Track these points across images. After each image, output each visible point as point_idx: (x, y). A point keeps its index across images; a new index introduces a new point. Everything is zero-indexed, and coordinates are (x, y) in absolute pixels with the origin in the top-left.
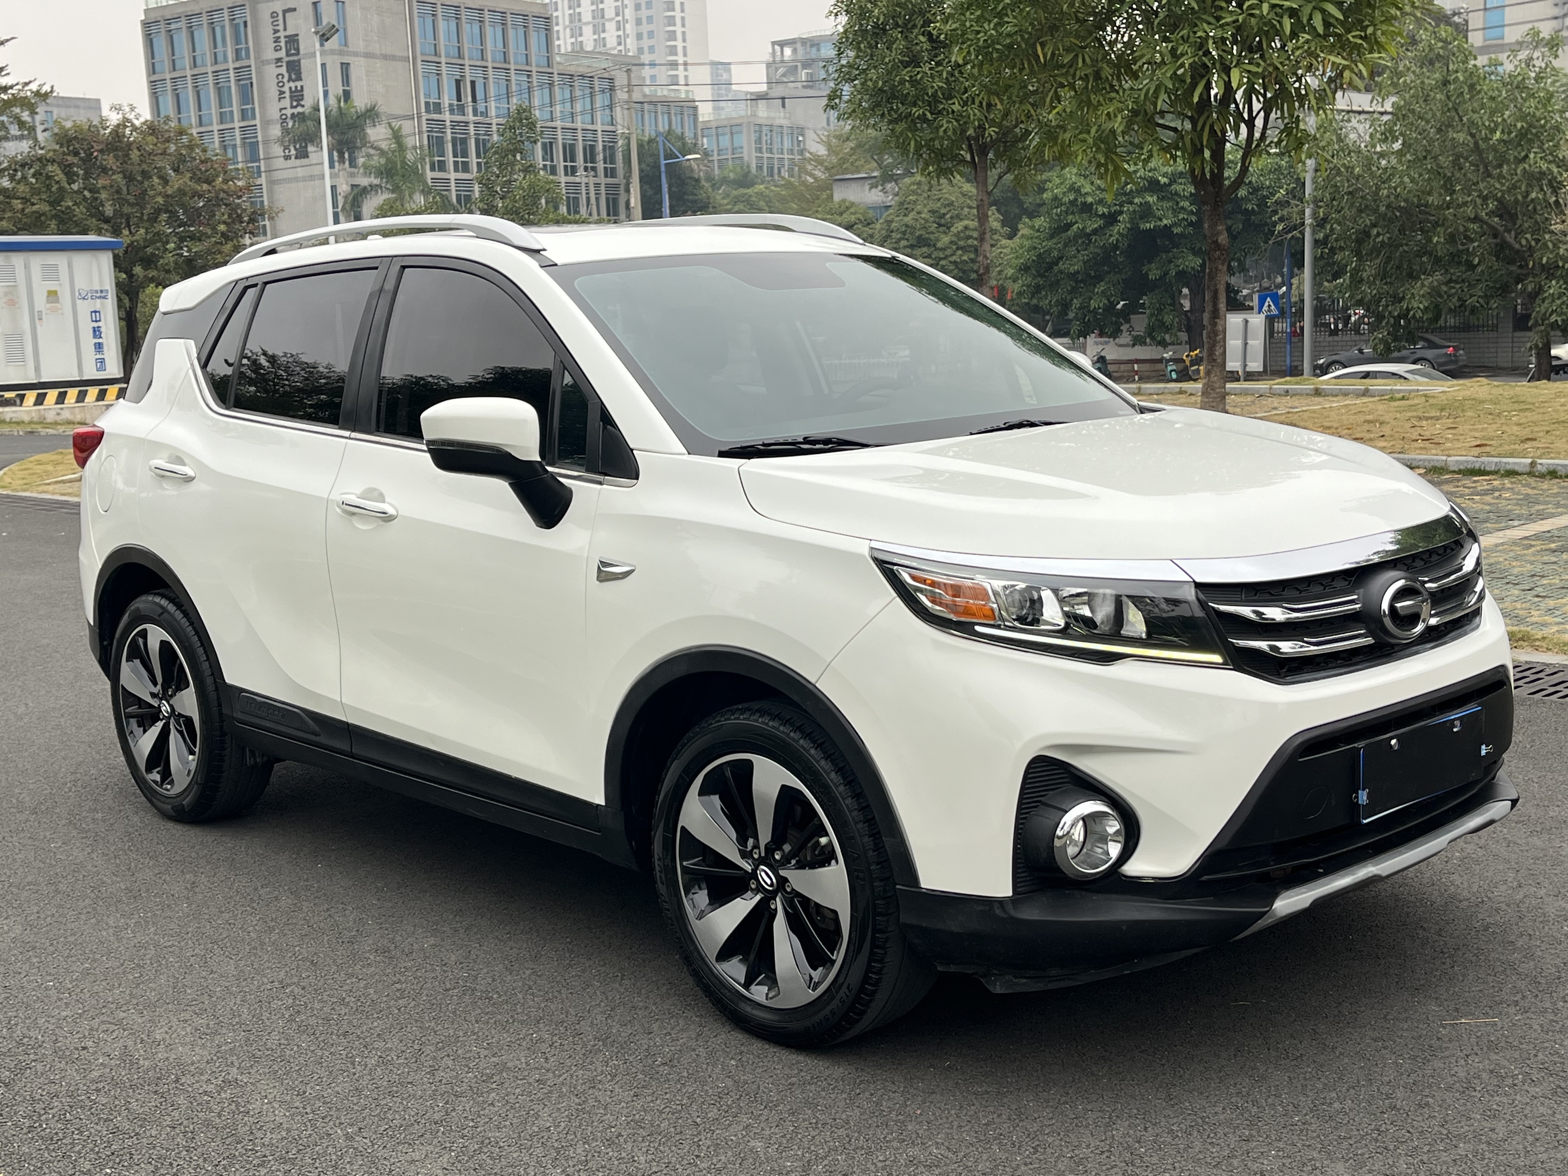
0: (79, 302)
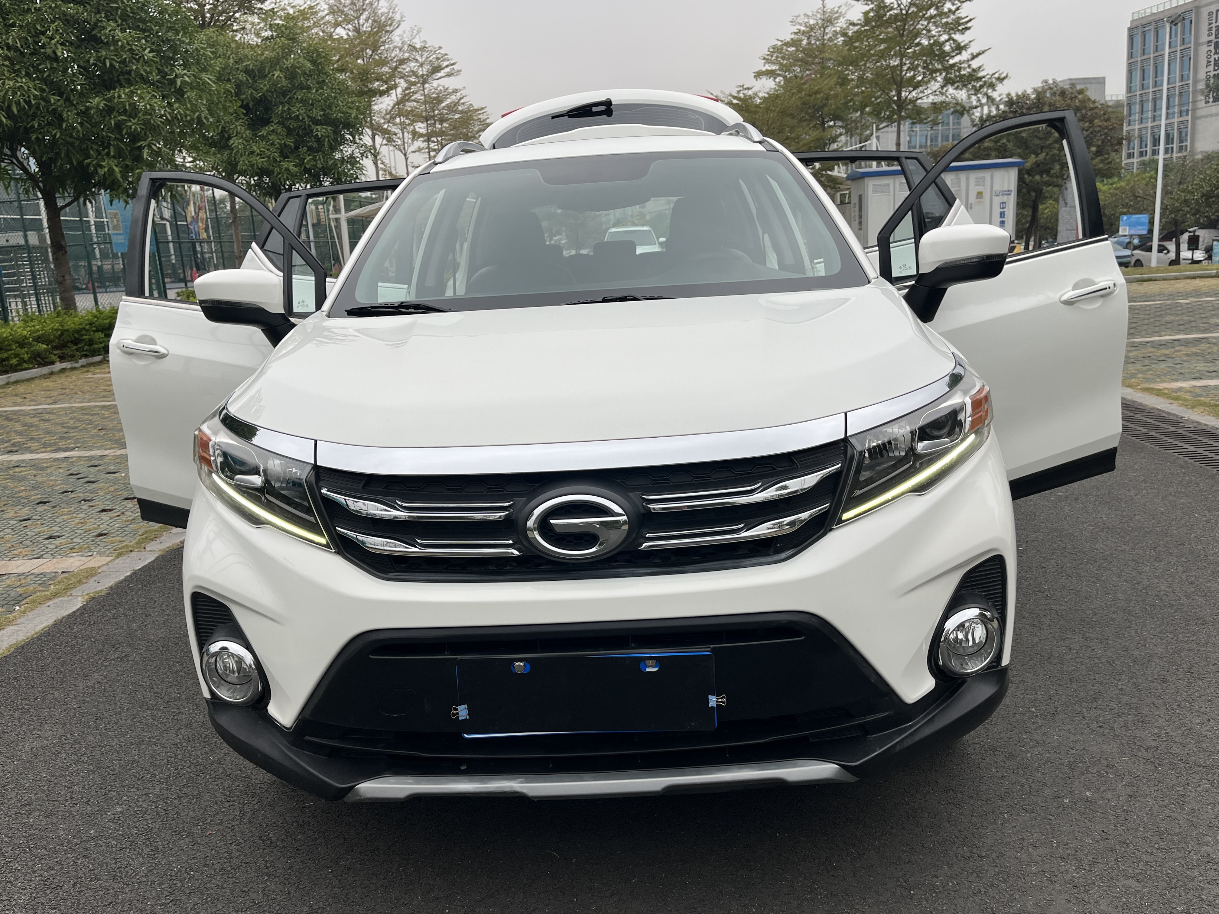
0: (994, 197)
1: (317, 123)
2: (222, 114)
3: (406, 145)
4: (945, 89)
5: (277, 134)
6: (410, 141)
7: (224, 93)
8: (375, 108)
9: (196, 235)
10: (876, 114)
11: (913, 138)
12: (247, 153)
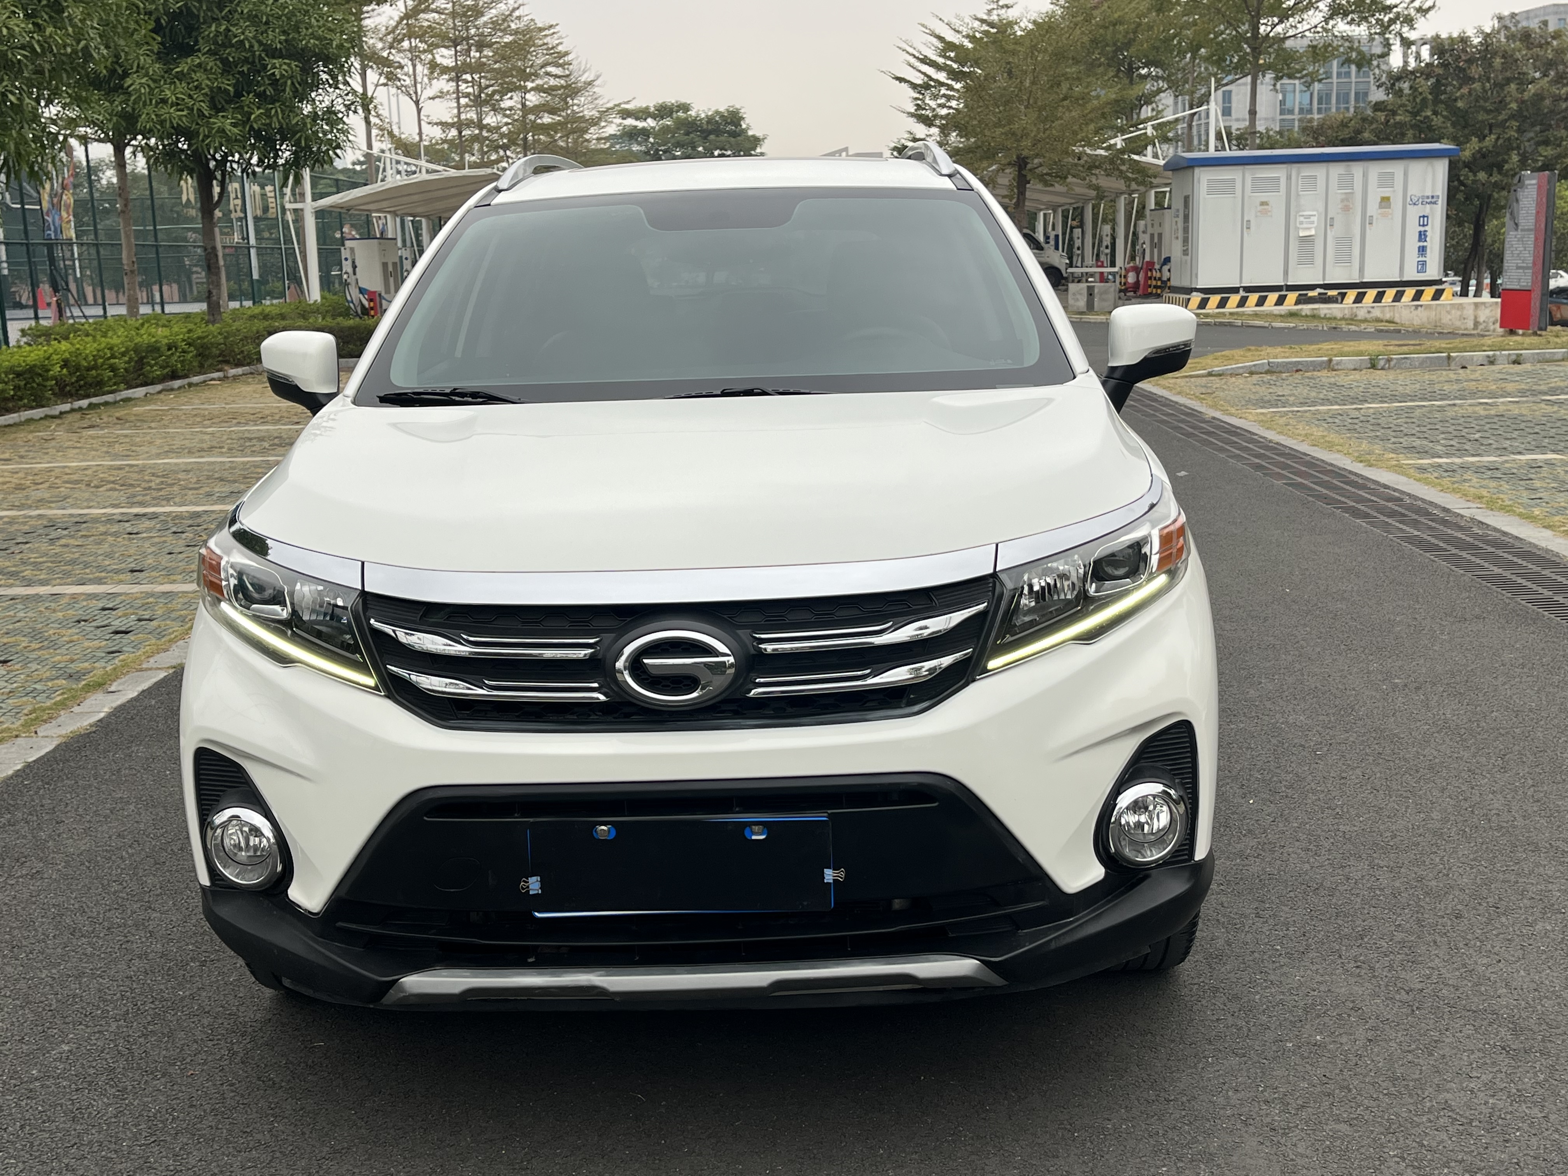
0: (1409, 207)
1: (274, 53)
2: (122, 42)
3: (419, 86)
4: (1331, 23)
5: (205, 70)
6: (426, 80)
7: (127, 8)
8: (368, 23)
9: (55, 232)
10: (1218, 60)
11: (1289, 97)
12: (154, 102)
